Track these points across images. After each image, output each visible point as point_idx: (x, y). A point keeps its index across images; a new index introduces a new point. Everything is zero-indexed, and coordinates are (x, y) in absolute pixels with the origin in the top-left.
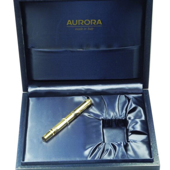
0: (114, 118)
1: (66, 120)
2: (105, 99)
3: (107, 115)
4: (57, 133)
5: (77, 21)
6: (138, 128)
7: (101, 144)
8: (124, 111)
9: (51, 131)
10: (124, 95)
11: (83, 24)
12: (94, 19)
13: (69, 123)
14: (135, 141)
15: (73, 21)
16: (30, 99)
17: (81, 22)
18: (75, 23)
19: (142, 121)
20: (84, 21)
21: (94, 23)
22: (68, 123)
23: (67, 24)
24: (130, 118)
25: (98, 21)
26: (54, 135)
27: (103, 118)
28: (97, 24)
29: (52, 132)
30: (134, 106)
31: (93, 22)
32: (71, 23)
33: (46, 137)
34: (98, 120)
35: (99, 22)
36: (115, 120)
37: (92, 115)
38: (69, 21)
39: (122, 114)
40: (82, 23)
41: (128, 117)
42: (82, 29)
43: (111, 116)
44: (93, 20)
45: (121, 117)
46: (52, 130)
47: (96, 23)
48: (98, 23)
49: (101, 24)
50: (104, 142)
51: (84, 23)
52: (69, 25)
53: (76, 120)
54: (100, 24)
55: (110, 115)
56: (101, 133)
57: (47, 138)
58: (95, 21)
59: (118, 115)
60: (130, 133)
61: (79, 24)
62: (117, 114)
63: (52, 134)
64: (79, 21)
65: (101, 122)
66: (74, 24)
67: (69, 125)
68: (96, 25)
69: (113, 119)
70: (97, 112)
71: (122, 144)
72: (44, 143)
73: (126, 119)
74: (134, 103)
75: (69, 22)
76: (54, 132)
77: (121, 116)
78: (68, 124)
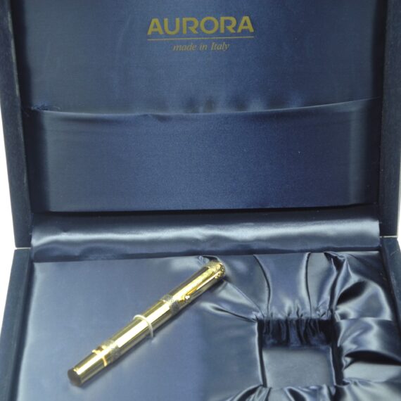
0: (294, 316)
1: (146, 322)
2: (266, 262)
3: (273, 308)
4: (116, 358)
5: (178, 20)
6: (373, 342)
7: (257, 393)
8: (326, 296)
9: (98, 352)
10: (323, 254)
11: (196, 29)
12: (231, 15)
13: (156, 331)
14: (365, 383)
15: (166, 20)
16: (37, 266)
17: (190, 24)
18: (172, 28)
19: (383, 324)
20: (200, 20)
21: (230, 28)
22: (152, 329)
23: (149, 33)
24: (344, 316)
25: (243, 22)
26: (106, 364)
27: (259, 315)
28: (239, 31)
29: (100, 355)
30: (354, 279)
31: (228, 23)
32: (159, 29)
33: (80, 371)
34: (245, 323)
35: (245, 24)
36: (299, 322)
37: (226, 307)
38: (155, 21)
39: (318, 304)
40: (193, 29)
41: (337, 313)
42: (192, 47)
43: (286, 309)
44: (228, 18)
45: (318, 312)
46: (99, 348)
47: (236, 28)
48: (241, 27)
49: (252, 30)
50: (265, 385)
51: (198, 29)
52: (156, 34)
53: (176, 322)
54: (248, 30)
55: (281, 307)
56: (255, 359)
57: (83, 374)
58: (233, 19)
59: (308, 307)
60: (349, 360)
61: (185, 32)
62: (302, 303)
63: (101, 362)
64: (185, 20)
65: (256, 326)
66: (169, 33)
67: (154, 336)
68: (237, 34)
69: (292, 320)
70: (243, 299)
71: (325, 391)
72: (76, 390)
73: (332, 318)
74: (357, 271)
75: (155, 26)
76: (108, 357)
77: (317, 309)
78: (149, 334)
